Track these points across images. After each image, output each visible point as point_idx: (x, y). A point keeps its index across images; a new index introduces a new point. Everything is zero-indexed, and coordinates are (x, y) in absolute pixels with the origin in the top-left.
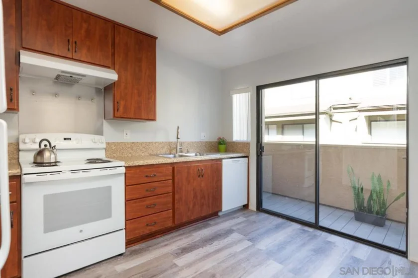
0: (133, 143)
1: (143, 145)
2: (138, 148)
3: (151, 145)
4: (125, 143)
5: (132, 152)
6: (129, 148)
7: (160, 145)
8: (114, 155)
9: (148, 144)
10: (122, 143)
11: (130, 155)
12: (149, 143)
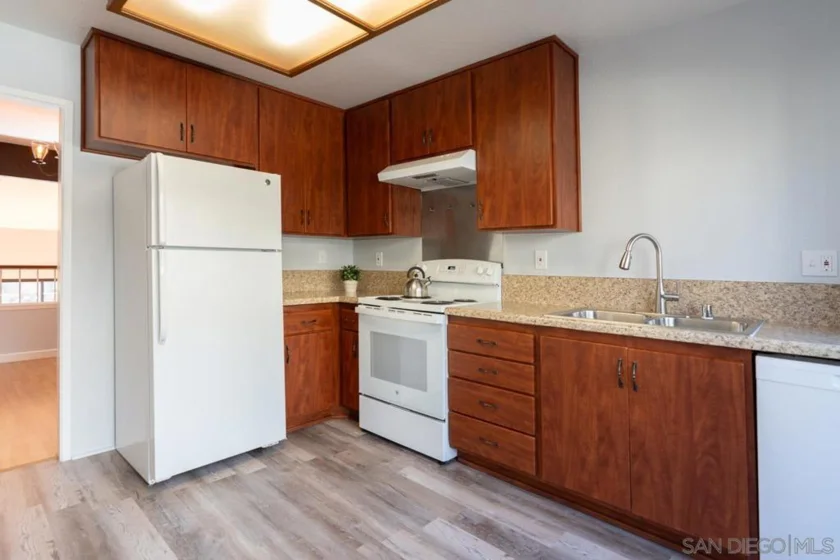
0: (549, 278)
1: (573, 284)
2: (562, 289)
3: (590, 284)
4: (535, 278)
5: (548, 296)
6: (542, 288)
7: (616, 287)
8: (518, 299)
9: (583, 281)
10: (529, 276)
11: (544, 303)
12: (587, 279)
